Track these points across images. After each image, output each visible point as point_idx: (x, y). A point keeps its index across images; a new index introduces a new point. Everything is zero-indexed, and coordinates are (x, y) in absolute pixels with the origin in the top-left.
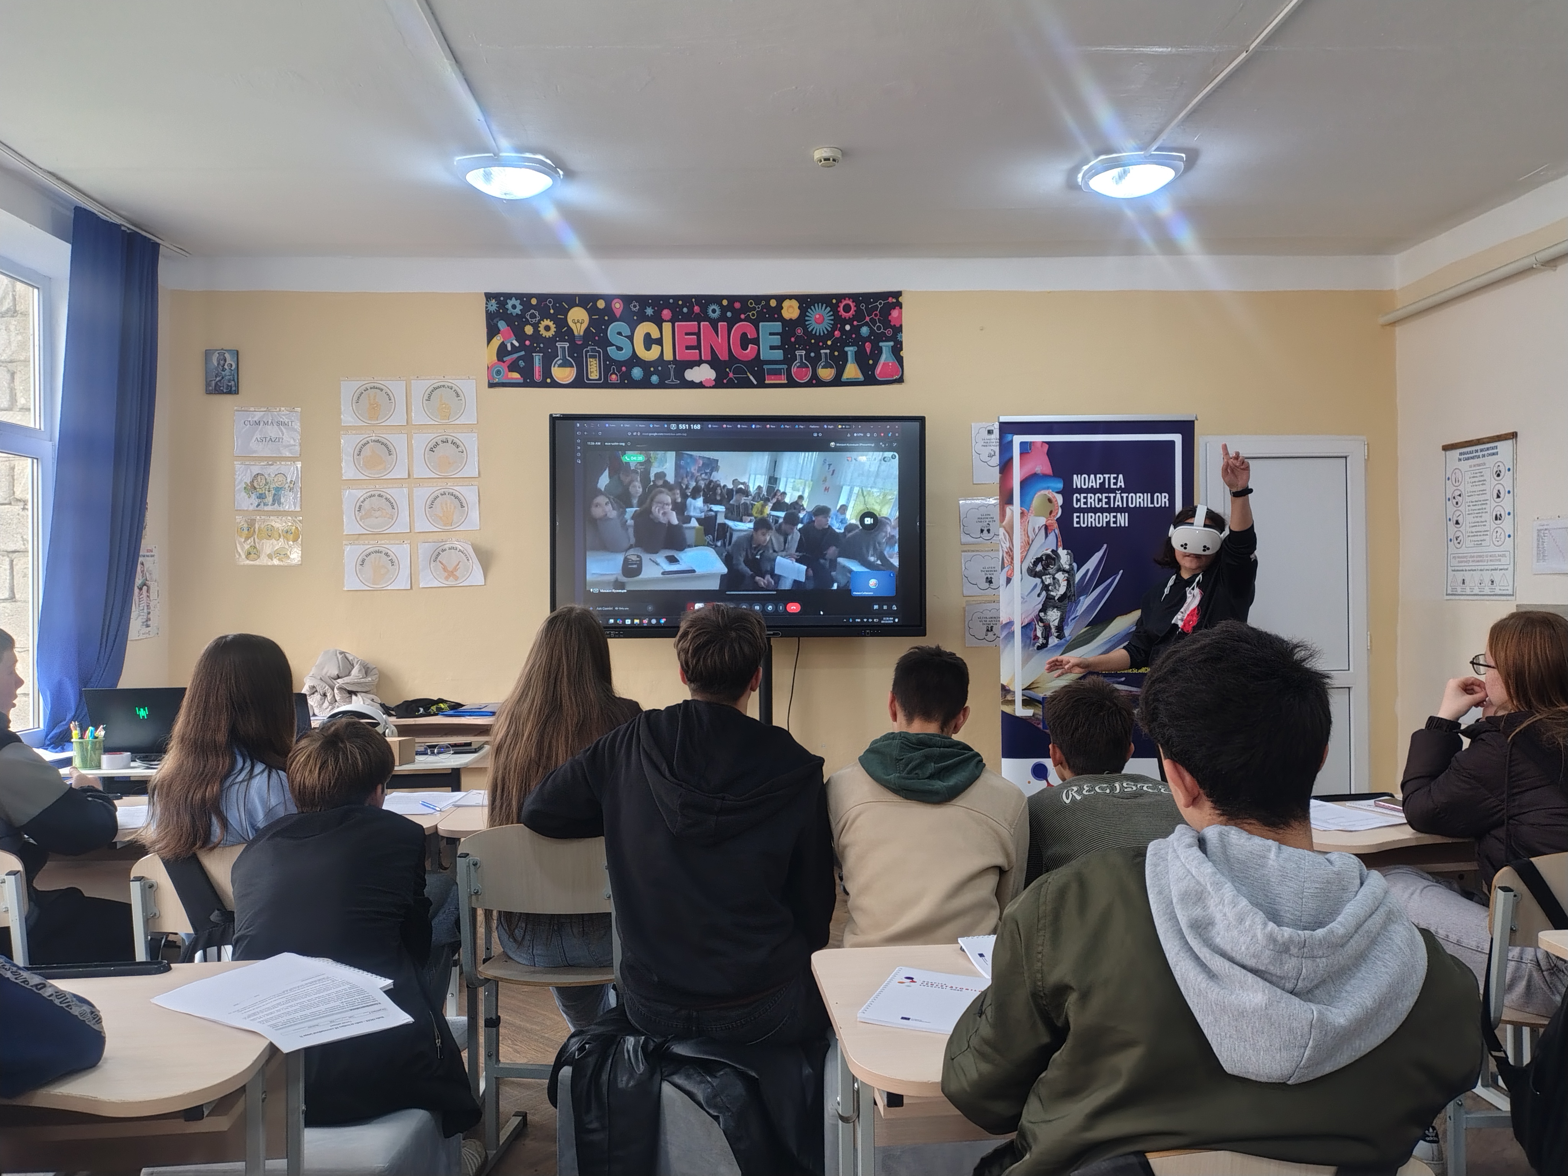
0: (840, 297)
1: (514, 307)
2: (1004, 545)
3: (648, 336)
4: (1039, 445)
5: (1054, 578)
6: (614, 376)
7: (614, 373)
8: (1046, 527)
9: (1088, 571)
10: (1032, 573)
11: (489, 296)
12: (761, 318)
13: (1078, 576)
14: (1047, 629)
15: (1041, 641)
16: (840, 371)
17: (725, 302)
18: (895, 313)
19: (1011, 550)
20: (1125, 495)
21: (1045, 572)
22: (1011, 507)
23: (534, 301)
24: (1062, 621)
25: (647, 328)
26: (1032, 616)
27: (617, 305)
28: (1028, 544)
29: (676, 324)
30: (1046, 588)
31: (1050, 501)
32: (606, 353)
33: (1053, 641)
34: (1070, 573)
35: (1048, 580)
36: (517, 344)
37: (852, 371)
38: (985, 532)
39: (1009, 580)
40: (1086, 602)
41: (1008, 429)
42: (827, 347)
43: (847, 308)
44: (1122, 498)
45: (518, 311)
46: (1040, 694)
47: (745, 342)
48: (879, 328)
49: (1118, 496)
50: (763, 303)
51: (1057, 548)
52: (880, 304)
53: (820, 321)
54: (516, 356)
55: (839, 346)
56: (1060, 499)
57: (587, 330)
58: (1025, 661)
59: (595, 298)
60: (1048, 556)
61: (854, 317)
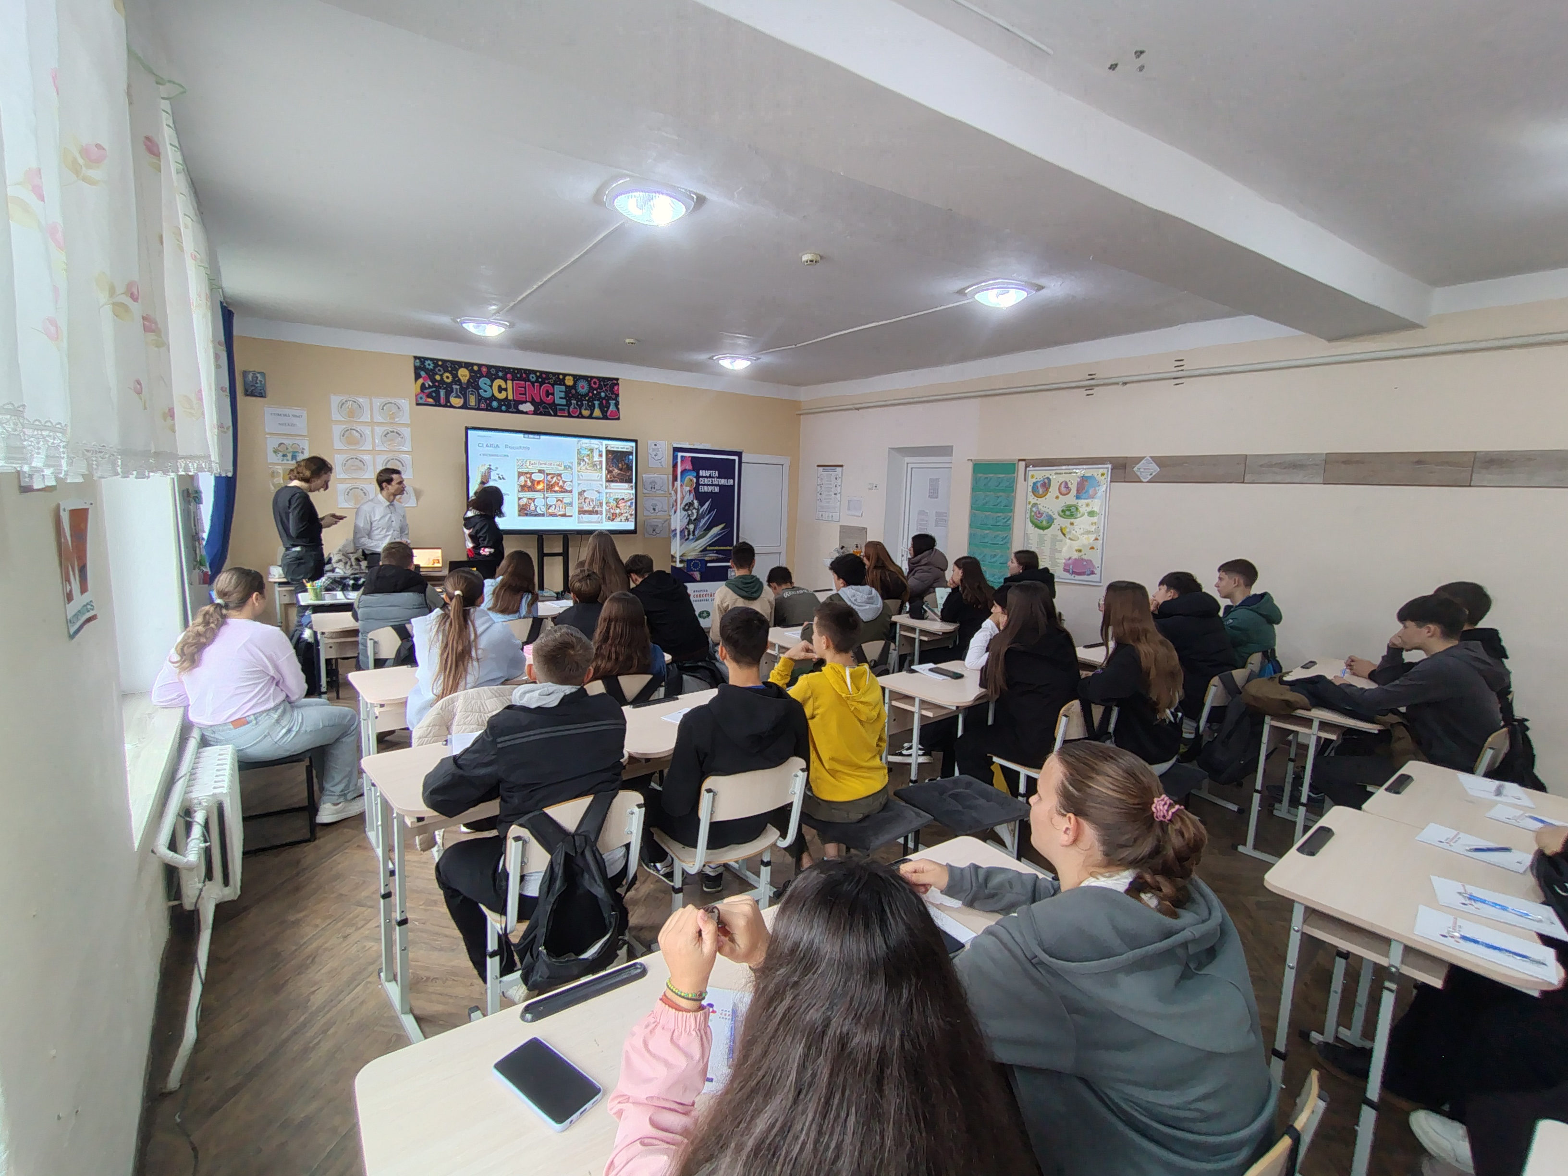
0: (592, 378)
1: (429, 365)
2: (674, 498)
3: (500, 386)
4: (687, 457)
5: (692, 512)
6: (482, 405)
7: (483, 403)
8: (690, 492)
9: (704, 509)
10: (684, 509)
11: (416, 358)
12: (555, 383)
13: (700, 511)
14: (689, 532)
15: (687, 537)
16: (592, 413)
17: (538, 374)
18: (616, 388)
19: (676, 500)
20: (717, 479)
21: (689, 509)
22: (676, 482)
23: (440, 363)
24: (694, 529)
25: (499, 382)
26: (684, 527)
27: (484, 370)
28: (683, 498)
29: (514, 382)
30: (689, 516)
31: (691, 480)
32: (478, 393)
33: (691, 537)
34: (698, 510)
35: (690, 512)
36: (431, 384)
37: (597, 412)
38: (653, 488)
39: (675, 512)
40: (703, 521)
41: (676, 450)
42: (586, 400)
43: (594, 383)
44: (717, 481)
45: (431, 367)
46: (685, 558)
47: (548, 394)
48: (609, 394)
50: (557, 376)
51: (693, 500)
52: (610, 383)
53: (583, 387)
54: (430, 390)
55: (591, 400)
56: (695, 480)
57: (469, 381)
58: (681, 545)
59: (472, 365)
60: (690, 503)
61: (598, 388)
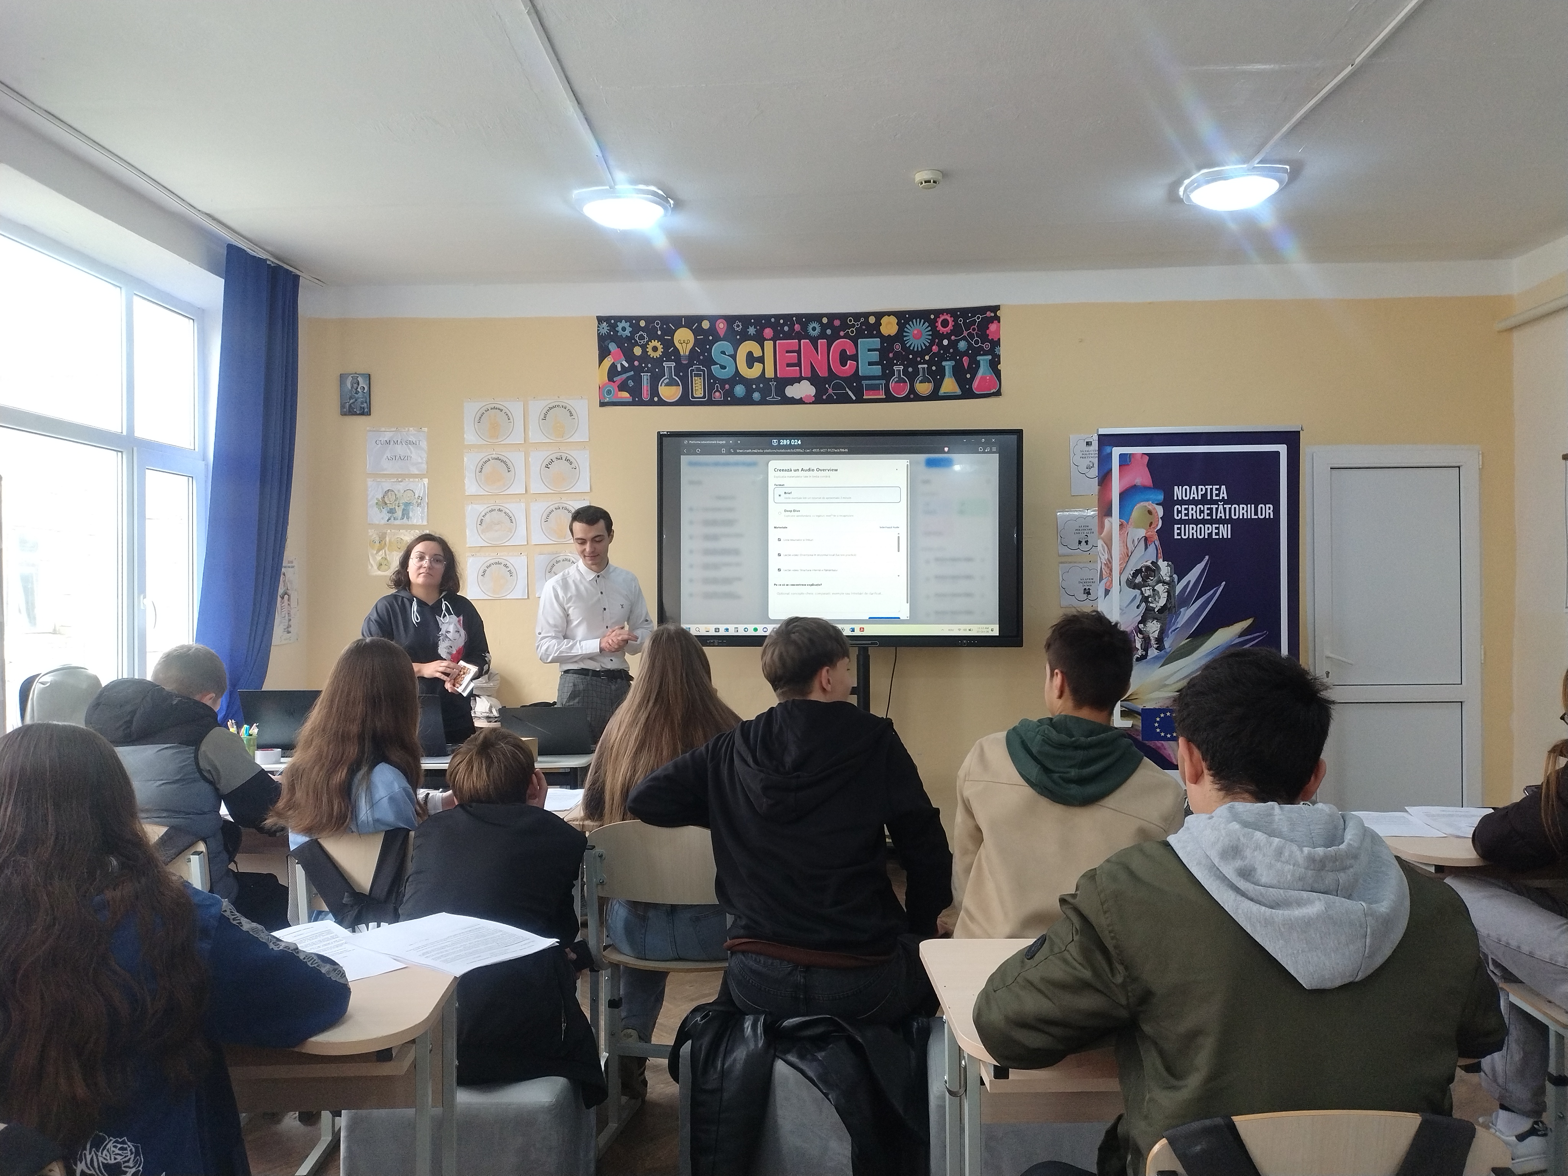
0: (938, 312)
1: (623, 329)
2: (1102, 557)
3: (750, 354)
4: (1139, 457)
5: (1154, 590)
6: (717, 394)
7: (717, 391)
8: (1146, 539)
9: (1190, 581)
10: (1131, 584)
11: (600, 319)
12: (860, 334)
13: (1179, 588)
14: (1146, 641)
15: (1140, 652)
16: (938, 386)
17: (825, 320)
18: (993, 327)
19: (1110, 561)
20: (1227, 507)
21: (1144, 583)
22: (1110, 519)
23: (642, 324)
24: (1162, 633)
25: (750, 346)
26: (1132, 628)
27: (721, 326)
28: (1127, 556)
29: (777, 342)
30: (1145, 599)
31: (1150, 512)
32: (710, 370)
34: (1171, 584)
35: (1148, 592)
36: (626, 365)
37: (949, 385)
38: (1083, 543)
39: (1107, 592)
40: (1186, 613)
41: (1107, 441)
42: (925, 362)
43: (945, 323)
44: (1225, 509)
45: (627, 333)
46: (1139, 706)
47: (844, 358)
48: (977, 342)
49: (1221, 507)
50: (862, 320)
51: (1157, 560)
52: (978, 318)
53: (919, 336)
54: (624, 376)
55: (936, 362)
56: (1160, 511)
57: (692, 350)
59: (700, 319)
60: (1148, 568)
61: (953, 332)
